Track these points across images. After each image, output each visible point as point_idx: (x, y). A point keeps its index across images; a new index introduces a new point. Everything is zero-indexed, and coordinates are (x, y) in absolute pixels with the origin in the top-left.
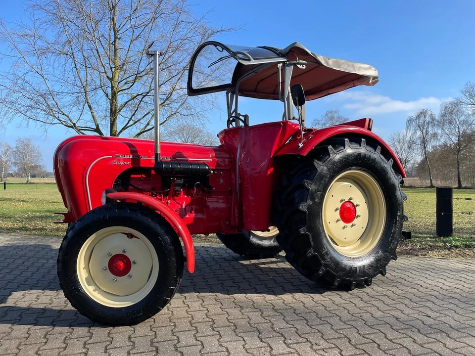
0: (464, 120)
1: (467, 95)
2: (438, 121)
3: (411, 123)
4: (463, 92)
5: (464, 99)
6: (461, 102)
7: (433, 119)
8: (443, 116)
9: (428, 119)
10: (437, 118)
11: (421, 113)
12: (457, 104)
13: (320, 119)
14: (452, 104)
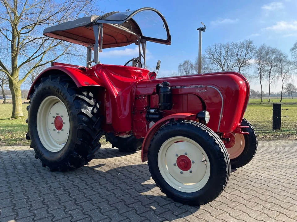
1: (208, 53)
2: (194, 67)
3: (181, 67)
4: (205, 51)
5: (206, 55)
6: (205, 57)
7: (192, 66)
8: (197, 64)
9: (189, 66)
10: (194, 65)
11: (186, 62)
12: (203, 58)
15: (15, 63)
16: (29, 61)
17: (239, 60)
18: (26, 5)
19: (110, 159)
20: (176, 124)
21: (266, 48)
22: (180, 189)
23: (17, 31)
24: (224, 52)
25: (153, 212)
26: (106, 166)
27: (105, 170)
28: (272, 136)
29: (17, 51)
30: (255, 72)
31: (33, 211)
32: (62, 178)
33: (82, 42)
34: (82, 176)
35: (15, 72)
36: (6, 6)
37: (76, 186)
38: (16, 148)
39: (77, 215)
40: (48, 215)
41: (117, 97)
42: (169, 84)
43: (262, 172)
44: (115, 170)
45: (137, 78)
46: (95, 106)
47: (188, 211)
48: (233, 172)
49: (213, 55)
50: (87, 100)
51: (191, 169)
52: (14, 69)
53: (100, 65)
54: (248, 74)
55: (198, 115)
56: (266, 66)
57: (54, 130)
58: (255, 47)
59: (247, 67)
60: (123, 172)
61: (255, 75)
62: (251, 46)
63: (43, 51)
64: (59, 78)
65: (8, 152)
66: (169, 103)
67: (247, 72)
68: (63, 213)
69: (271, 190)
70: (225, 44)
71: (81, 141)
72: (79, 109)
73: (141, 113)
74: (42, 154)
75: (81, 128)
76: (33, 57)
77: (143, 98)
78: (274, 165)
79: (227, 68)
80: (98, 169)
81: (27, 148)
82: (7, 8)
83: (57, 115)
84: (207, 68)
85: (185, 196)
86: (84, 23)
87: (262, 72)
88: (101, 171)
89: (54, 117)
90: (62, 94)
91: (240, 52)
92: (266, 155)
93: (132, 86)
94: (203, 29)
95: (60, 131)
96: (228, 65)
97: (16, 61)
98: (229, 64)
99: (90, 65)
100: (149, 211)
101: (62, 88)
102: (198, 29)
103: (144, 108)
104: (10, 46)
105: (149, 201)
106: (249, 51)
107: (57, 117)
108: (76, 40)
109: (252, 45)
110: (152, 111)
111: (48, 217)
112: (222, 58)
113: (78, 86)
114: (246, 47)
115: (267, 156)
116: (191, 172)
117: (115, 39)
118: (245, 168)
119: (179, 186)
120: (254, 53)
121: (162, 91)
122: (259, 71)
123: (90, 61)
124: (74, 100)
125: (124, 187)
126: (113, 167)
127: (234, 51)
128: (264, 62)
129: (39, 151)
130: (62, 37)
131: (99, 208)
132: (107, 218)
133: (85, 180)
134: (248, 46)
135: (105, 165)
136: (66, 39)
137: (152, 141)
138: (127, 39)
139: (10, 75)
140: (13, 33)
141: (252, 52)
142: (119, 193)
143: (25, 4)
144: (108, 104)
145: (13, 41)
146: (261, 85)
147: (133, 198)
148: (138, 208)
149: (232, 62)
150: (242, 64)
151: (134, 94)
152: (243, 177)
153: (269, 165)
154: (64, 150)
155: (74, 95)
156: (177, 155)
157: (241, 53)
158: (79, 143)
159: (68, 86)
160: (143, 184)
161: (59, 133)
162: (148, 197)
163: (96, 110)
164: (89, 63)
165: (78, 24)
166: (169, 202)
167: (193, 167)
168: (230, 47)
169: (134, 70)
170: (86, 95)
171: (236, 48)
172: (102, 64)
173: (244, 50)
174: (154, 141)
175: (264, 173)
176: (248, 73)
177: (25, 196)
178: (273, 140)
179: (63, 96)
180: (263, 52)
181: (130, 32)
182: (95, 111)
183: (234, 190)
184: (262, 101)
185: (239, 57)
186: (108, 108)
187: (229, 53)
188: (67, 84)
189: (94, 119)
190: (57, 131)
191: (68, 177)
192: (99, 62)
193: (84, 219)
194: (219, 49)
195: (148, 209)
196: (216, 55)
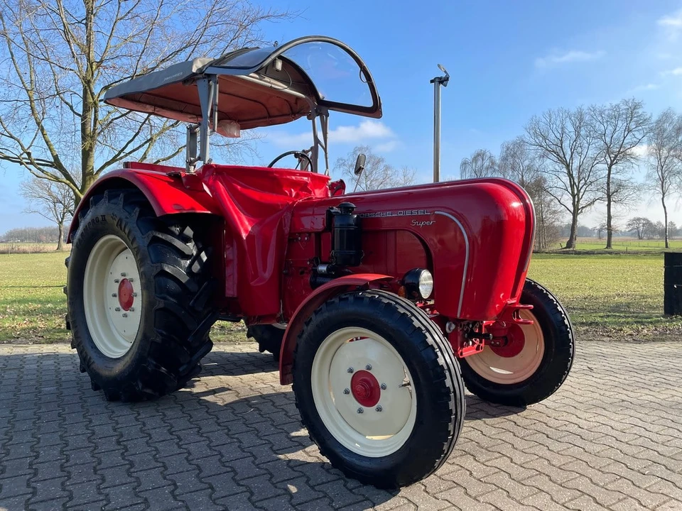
0: (528, 166)
1: (531, 133)
2: (499, 167)
3: (466, 168)
4: (526, 129)
5: (528, 138)
6: (524, 142)
7: (493, 163)
8: (505, 159)
9: (487, 163)
10: (497, 162)
11: (479, 155)
12: (520, 144)
13: (346, 158)
14: (515, 144)
15: (90, 163)
16: (117, 160)
17: (609, 148)
18: (112, 38)
19: (247, 378)
20: (347, 298)
21: (676, 118)
22: (356, 448)
23: (92, 94)
24: (570, 128)
25: (288, 497)
26: (231, 392)
27: (224, 401)
28: (656, 330)
29: (92, 137)
30: (649, 176)
31: (34, 484)
32: (125, 416)
33: (194, 116)
34: (168, 413)
35: (88, 182)
36: (69, 42)
37: (146, 435)
38: (60, 348)
39: (120, 496)
40: (62, 493)
41: (247, 237)
42: (353, 208)
43: (587, 415)
44: (246, 402)
45: (297, 196)
46: (198, 257)
47: (367, 499)
48: (516, 413)
49: (545, 138)
50: (178, 243)
51: (379, 403)
52: (88, 178)
53: (211, 166)
54: (631, 180)
55: (406, 278)
56: (676, 160)
57: (118, 310)
58: (648, 117)
59: (628, 163)
60: (261, 407)
61: (648, 182)
62: (638, 113)
63: (149, 137)
64: (122, 195)
65: (39, 357)
66: (353, 252)
67: (629, 176)
68: (93, 491)
69: (588, 460)
70: (573, 110)
71: (161, 334)
72: (159, 264)
73: (302, 273)
74: (92, 361)
75: (162, 305)
76: (127, 151)
77: (306, 239)
78: (623, 401)
79: (580, 166)
80: (210, 398)
81: (66, 349)
82: (70, 45)
83: (123, 278)
84: (529, 168)
85: (365, 464)
86: (178, 75)
87: (666, 175)
88: (215, 404)
89: (117, 282)
90: (127, 231)
91: (610, 128)
92: (618, 375)
93: (283, 213)
94: (442, 81)
95: (128, 312)
96: (582, 160)
97: (92, 159)
98: (583, 157)
99: (195, 166)
100: (279, 495)
101: (127, 218)
102: (432, 81)
103: (308, 263)
104: (79, 127)
105: (289, 473)
106: (633, 125)
107: (123, 281)
108: (181, 112)
109: (640, 111)
110: (323, 268)
111: (60, 498)
112: (566, 144)
113: (158, 214)
114: (624, 116)
115: (617, 380)
116: (379, 410)
117: (266, 108)
118: (547, 404)
119: (355, 442)
120: (645, 131)
121: (337, 223)
122: (660, 173)
123: (192, 159)
124: (148, 246)
125: (248, 440)
126: (245, 393)
127: (597, 128)
128: (672, 153)
129: (87, 355)
130: (148, 106)
131: (175, 484)
132: (180, 507)
133: (171, 421)
134: (632, 113)
135: (230, 390)
136: (158, 111)
137: (300, 337)
138: (291, 108)
139: (77, 190)
140: (85, 98)
141: (640, 128)
142: (231, 452)
143: (111, 34)
144: (230, 254)
145: (84, 117)
146: (665, 207)
147: (258, 465)
148: (258, 487)
149: (592, 153)
150: (616, 156)
151: (287, 230)
152: (533, 427)
153: (609, 400)
154: (130, 354)
155: (150, 232)
156: (351, 371)
157: (613, 130)
158: (159, 340)
159: (137, 214)
160: (294, 434)
161: (125, 316)
162: (291, 464)
163: (199, 267)
164: (190, 163)
165: (167, 78)
166: (335, 477)
167: (385, 398)
168: (587, 118)
169: (288, 177)
170: (177, 233)
171: (600, 118)
172: (216, 165)
173: (620, 123)
174: (304, 336)
175: (591, 419)
176: (631, 178)
177: (32, 451)
178: (654, 340)
179: (128, 236)
180: (669, 128)
181: (288, 91)
182: (196, 267)
183: (498, 455)
184: (667, 247)
185: (608, 140)
186: (231, 261)
187: (583, 133)
188: (137, 209)
189: (193, 287)
190: (123, 312)
191: (139, 414)
192: (210, 160)
193: (131, 505)
194: (558, 123)
195: (280, 492)
196: (552, 137)
